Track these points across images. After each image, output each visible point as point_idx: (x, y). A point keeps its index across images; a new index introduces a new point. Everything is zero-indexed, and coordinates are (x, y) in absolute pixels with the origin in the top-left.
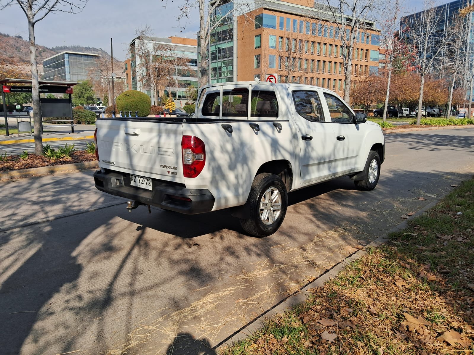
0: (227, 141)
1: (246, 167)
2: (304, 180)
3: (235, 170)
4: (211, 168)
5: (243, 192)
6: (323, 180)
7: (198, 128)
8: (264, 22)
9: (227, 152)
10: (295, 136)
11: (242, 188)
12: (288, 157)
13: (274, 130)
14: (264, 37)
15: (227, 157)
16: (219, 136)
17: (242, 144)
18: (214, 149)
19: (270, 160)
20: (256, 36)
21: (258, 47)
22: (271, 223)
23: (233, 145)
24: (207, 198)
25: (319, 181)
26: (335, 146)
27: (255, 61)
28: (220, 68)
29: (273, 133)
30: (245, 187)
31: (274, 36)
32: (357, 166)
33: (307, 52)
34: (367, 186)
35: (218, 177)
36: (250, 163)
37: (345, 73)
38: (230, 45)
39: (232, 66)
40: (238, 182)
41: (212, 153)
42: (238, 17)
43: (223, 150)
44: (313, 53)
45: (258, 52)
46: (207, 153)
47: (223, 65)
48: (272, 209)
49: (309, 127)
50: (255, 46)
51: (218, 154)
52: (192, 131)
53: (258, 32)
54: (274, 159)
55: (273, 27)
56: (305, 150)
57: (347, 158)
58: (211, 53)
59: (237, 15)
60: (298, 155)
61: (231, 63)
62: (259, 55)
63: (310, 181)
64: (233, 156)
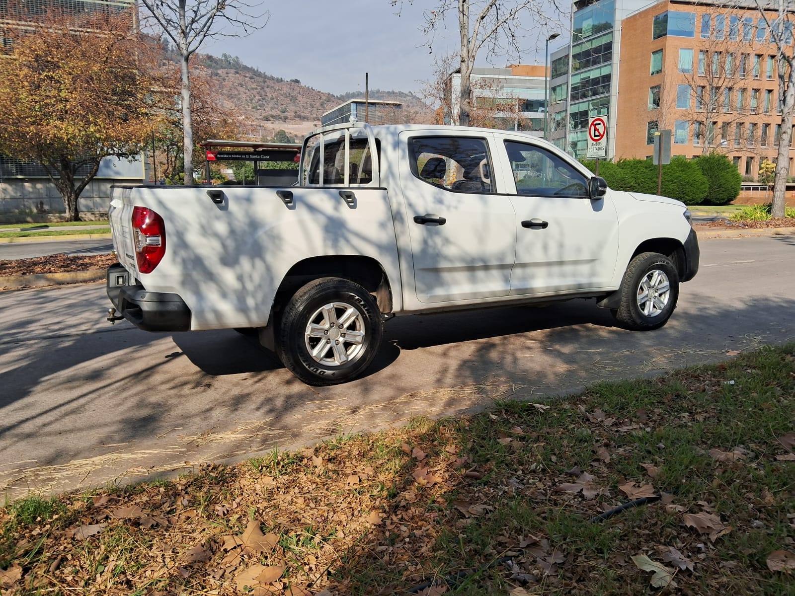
0: (217, 218)
1: (259, 263)
2: (429, 295)
3: (237, 268)
4: (179, 260)
5: (257, 305)
6: (491, 299)
7: (154, 194)
8: (670, 26)
9: (216, 235)
10: (396, 217)
11: (254, 296)
12: (371, 252)
13: (339, 202)
14: (669, 52)
15: (216, 244)
16: (198, 209)
17: (254, 225)
18: (186, 229)
19: (320, 253)
20: (653, 53)
21: (658, 72)
22: (339, 364)
23: (230, 224)
24: (172, 307)
25: (479, 301)
26: (516, 239)
27: (650, 97)
28: (585, 113)
29: (336, 208)
30: (260, 296)
31: (689, 49)
32: (595, 280)
33: (757, 76)
34: (633, 321)
35: (196, 275)
36: (269, 257)
37: (782, 111)
38: (604, 71)
39: (608, 109)
40: (244, 287)
41: (180, 235)
42: (623, 21)
43: (206, 231)
44: (770, 77)
45: (656, 80)
46: (169, 235)
47: (591, 107)
48: (341, 340)
49: (440, 202)
50: (651, 70)
51: (193, 238)
52: (142, 199)
53: (659, 43)
54: (331, 252)
55: (690, 34)
56: (425, 242)
57: (561, 263)
58: (572, 88)
59: (620, 16)
60: (406, 251)
61: (606, 104)
62: (658, 87)
63: (448, 298)
64: (230, 243)
